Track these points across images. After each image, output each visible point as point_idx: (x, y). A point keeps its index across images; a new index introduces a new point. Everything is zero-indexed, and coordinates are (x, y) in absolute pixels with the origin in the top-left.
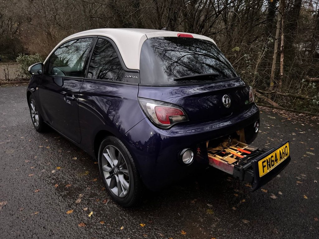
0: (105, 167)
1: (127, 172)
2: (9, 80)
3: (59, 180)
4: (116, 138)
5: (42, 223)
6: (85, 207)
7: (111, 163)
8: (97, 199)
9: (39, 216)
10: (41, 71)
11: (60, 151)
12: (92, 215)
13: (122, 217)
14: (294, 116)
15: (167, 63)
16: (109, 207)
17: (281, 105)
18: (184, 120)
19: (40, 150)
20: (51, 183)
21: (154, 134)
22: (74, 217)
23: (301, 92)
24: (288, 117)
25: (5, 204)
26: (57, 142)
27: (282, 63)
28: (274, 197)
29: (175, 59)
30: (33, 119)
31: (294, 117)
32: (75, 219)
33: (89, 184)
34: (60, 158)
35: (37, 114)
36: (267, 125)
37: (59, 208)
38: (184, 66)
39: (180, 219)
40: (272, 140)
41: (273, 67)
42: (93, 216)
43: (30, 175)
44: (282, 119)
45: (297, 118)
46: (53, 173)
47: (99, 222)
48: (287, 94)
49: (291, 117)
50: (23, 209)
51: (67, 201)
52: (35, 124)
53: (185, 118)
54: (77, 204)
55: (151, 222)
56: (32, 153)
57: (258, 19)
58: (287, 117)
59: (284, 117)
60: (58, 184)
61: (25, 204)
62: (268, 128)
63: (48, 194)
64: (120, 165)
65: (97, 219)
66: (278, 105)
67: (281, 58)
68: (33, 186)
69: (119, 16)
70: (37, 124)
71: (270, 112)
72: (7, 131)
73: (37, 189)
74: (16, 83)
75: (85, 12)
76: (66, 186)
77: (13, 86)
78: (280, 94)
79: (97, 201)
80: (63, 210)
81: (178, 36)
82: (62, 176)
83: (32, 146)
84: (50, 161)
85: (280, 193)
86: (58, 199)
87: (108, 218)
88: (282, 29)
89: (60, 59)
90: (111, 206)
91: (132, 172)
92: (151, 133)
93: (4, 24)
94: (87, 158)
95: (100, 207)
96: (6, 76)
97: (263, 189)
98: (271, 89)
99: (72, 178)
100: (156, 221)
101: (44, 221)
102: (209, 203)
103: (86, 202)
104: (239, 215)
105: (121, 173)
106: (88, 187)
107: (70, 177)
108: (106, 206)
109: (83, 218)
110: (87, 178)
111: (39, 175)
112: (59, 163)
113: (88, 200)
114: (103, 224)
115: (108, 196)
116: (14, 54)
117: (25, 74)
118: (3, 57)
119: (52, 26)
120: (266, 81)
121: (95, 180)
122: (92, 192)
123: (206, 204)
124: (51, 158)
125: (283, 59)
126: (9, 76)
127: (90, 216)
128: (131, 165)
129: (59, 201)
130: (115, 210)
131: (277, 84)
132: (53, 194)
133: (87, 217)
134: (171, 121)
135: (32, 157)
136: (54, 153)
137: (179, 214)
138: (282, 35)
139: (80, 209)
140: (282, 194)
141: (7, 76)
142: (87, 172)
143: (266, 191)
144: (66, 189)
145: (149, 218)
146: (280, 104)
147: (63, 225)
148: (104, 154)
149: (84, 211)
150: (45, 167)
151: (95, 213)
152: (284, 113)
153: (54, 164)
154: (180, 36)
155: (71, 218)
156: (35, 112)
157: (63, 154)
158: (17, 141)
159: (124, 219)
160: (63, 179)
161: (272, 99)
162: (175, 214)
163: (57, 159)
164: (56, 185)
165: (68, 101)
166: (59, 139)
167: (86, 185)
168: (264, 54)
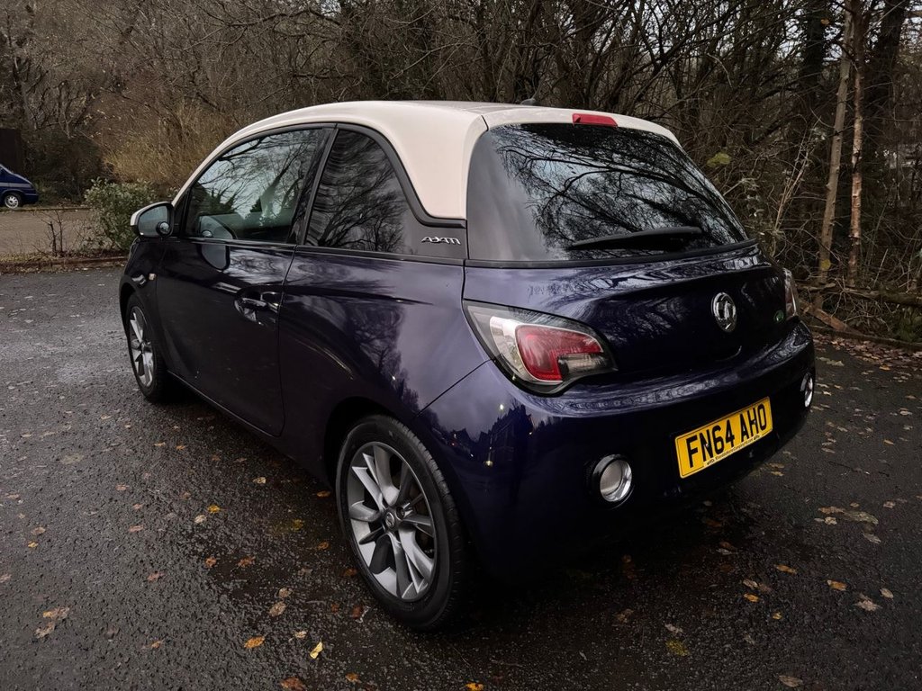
0: (357, 506)
1: (429, 525)
2: (62, 254)
3: (217, 546)
4: (395, 422)
5: (173, 676)
6: (299, 628)
7: (378, 496)
8: (333, 603)
9: (165, 654)
10: (165, 225)
11: (216, 458)
12: (320, 653)
13: (410, 662)
14: (898, 359)
15: (539, 197)
16: (371, 630)
17: (855, 327)
18: (600, 367)
19: (158, 454)
20: (195, 553)
21: (510, 410)
22: (268, 658)
23: (915, 287)
24: (881, 362)
25: (64, 615)
26: (206, 433)
27: (857, 203)
28: (870, 605)
29: (557, 185)
30: (137, 364)
31: (898, 363)
32: (271, 665)
33: (308, 558)
34: (218, 478)
35: (147, 350)
36: (822, 385)
37: (222, 630)
38: (583, 206)
39: (588, 672)
40: (842, 429)
41: (830, 214)
42: (325, 655)
43: (132, 530)
44: (863, 366)
45: (907, 365)
46: (198, 525)
47: (343, 676)
48: (872, 293)
49: (889, 361)
50: (116, 632)
51: (246, 608)
52: (143, 378)
53: (606, 364)
54: (273, 619)
55: (501, 678)
56: (136, 464)
57: (771, 78)
58: (877, 362)
59: (869, 360)
60: (216, 557)
61: (121, 615)
62: (825, 393)
63: (187, 587)
64: (404, 503)
65: (335, 668)
66: (846, 325)
67: (853, 188)
68: (142, 561)
69: (374, 72)
70: (148, 379)
71: (823, 346)
72: (62, 398)
73: (156, 572)
74: (84, 262)
75: (275, 61)
76: (240, 564)
77: (74, 271)
78: (852, 294)
79: (334, 612)
80: (233, 635)
81: (576, 120)
82: (226, 534)
83: (135, 443)
84: (187, 489)
85: (887, 594)
86: (219, 602)
87: (369, 664)
88: (856, 104)
89: (213, 192)
90: (376, 625)
91: (444, 526)
92: (502, 407)
93: (47, 99)
94: (295, 480)
95: (343, 629)
96: (54, 241)
97: (833, 580)
98: (821, 278)
99: (256, 540)
100: (514, 675)
101: (181, 668)
102: (673, 622)
103: (301, 614)
104: (768, 662)
105: (408, 527)
106: (302, 566)
107: (249, 536)
108: (362, 628)
109: (293, 661)
110: (299, 540)
111: (160, 530)
112: (215, 493)
113: (305, 606)
114: (357, 683)
115: (365, 595)
116: (75, 182)
117: (108, 236)
118: (43, 190)
119: (183, 101)
120: (807, 256)
121: (324, 546)
122: (315, 584)
123: (664, 626)
124: (190, 479)
125: (860, 189)
126: (64, 244)
127: (314, 655)
128: (443, 502)
129: (221, 610)
130: (387, 638)
131: (841, 263)
132: (202, 588)
133: (308, 660)
134: (564, 372)
135: (137, 477)
136: (200, 465)
137: (583, 655)
138: (857, 121)
139: (283, 634)
140: (892, 596)
141: (58, 242)
142: (297, 521)
143: (843, 588)
144: (239, 574)
145: (494, 665)
146: (853, 323)
147: (238, 682)
148: (355, 469)
149: (295, 640)
150: (174, 505)
151: (330, 648)
152: (868, 351)
153: (201, 497)
154: (578, 120)
155: (258, 660)
156: (143, 345)
157: (224, 467)
158: (91, 428)
159: (419, 668)
160: (230, 541)
161: (827, 307)
162: (569, 654)
163: (208, 482)
164: (208, 560)
165: (247, 311)
166: (212, 423)
167: (296, 560)
168: (801, 177)
